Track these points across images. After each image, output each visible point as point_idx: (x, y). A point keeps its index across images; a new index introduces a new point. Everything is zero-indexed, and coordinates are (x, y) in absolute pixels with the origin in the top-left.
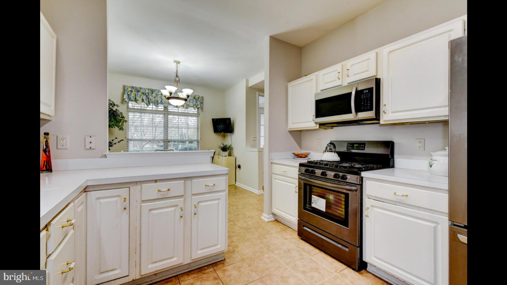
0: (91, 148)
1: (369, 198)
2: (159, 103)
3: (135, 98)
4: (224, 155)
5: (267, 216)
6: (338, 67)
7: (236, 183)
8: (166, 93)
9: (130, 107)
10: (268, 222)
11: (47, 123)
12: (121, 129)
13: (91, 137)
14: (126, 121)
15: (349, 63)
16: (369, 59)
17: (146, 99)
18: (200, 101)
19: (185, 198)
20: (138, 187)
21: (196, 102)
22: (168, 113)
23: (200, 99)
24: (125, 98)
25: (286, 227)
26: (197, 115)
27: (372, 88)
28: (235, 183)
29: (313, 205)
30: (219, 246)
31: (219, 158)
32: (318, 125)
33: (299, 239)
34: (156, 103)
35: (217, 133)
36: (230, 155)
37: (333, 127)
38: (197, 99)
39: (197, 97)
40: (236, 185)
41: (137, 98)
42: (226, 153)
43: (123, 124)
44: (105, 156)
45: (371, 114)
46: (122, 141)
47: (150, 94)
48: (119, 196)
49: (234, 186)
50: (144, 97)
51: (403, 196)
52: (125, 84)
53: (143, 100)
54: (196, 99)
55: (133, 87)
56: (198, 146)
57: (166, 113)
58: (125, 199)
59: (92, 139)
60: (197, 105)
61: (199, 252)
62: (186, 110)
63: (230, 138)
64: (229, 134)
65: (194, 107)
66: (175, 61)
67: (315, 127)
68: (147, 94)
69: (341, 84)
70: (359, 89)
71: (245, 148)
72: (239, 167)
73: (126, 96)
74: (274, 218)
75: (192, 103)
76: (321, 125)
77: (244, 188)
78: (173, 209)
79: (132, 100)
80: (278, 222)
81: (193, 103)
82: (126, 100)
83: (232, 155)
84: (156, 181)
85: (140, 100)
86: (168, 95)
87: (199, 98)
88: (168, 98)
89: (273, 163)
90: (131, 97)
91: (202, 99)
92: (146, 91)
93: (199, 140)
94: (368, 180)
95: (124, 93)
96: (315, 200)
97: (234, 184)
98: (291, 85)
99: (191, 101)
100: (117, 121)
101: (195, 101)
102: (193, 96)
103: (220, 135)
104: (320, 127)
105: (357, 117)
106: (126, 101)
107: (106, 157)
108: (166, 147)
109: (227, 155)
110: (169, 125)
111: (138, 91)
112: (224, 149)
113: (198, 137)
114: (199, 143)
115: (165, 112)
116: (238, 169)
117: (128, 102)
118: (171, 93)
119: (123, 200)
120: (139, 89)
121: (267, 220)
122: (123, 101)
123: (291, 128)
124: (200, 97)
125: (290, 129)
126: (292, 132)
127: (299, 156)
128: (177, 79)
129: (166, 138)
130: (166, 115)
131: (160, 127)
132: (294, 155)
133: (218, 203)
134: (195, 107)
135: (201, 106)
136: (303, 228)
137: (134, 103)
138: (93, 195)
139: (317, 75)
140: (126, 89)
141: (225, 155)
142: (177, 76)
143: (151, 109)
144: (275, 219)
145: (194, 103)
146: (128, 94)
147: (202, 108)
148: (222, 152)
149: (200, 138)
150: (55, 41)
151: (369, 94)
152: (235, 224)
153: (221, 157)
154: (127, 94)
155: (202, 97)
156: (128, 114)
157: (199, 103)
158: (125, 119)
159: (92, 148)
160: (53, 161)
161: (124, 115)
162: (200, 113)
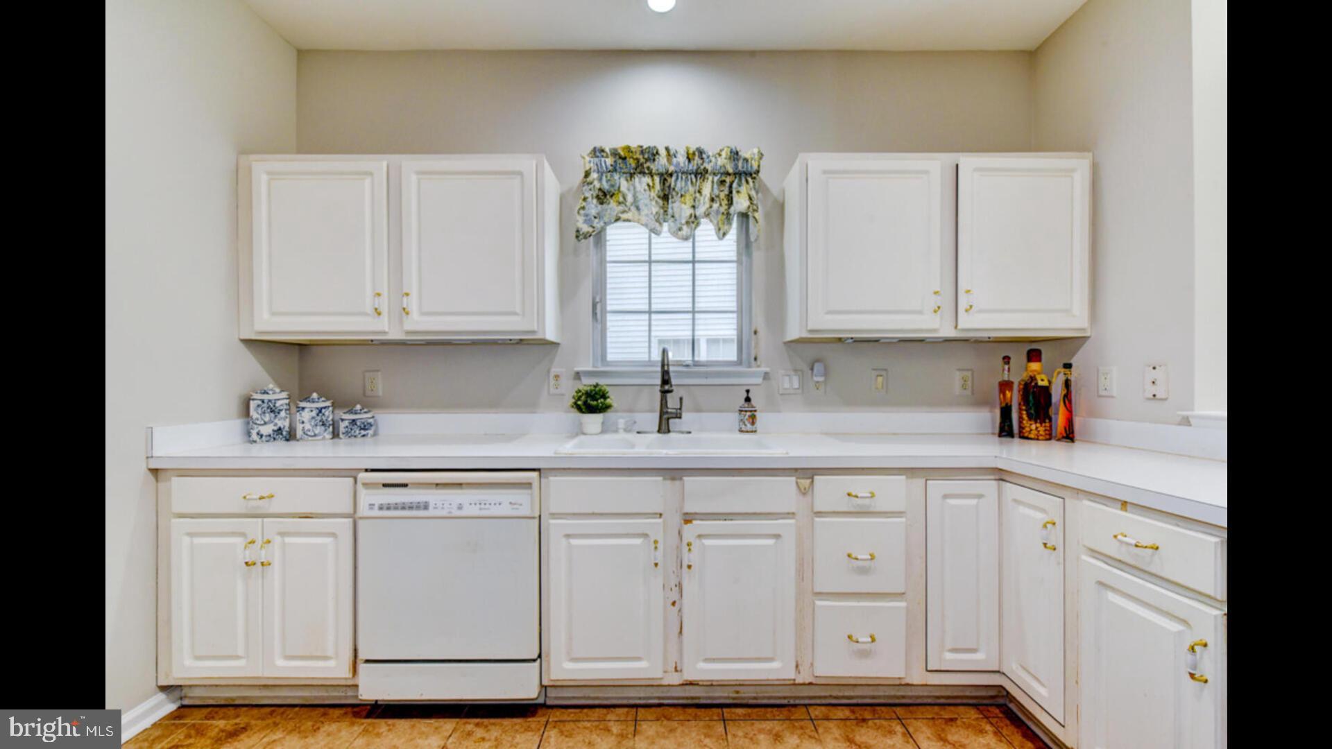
0: (1154, 396)
11: (1083, 344)
13: (1154, 368)
44: (1187, 421)
48: (1044, 511)
58: (1052, 523)
59: (1159, 374)
84: (1124, 505)
107: (1190, 425)
159: (1157, 397)
160: (1077, 421)
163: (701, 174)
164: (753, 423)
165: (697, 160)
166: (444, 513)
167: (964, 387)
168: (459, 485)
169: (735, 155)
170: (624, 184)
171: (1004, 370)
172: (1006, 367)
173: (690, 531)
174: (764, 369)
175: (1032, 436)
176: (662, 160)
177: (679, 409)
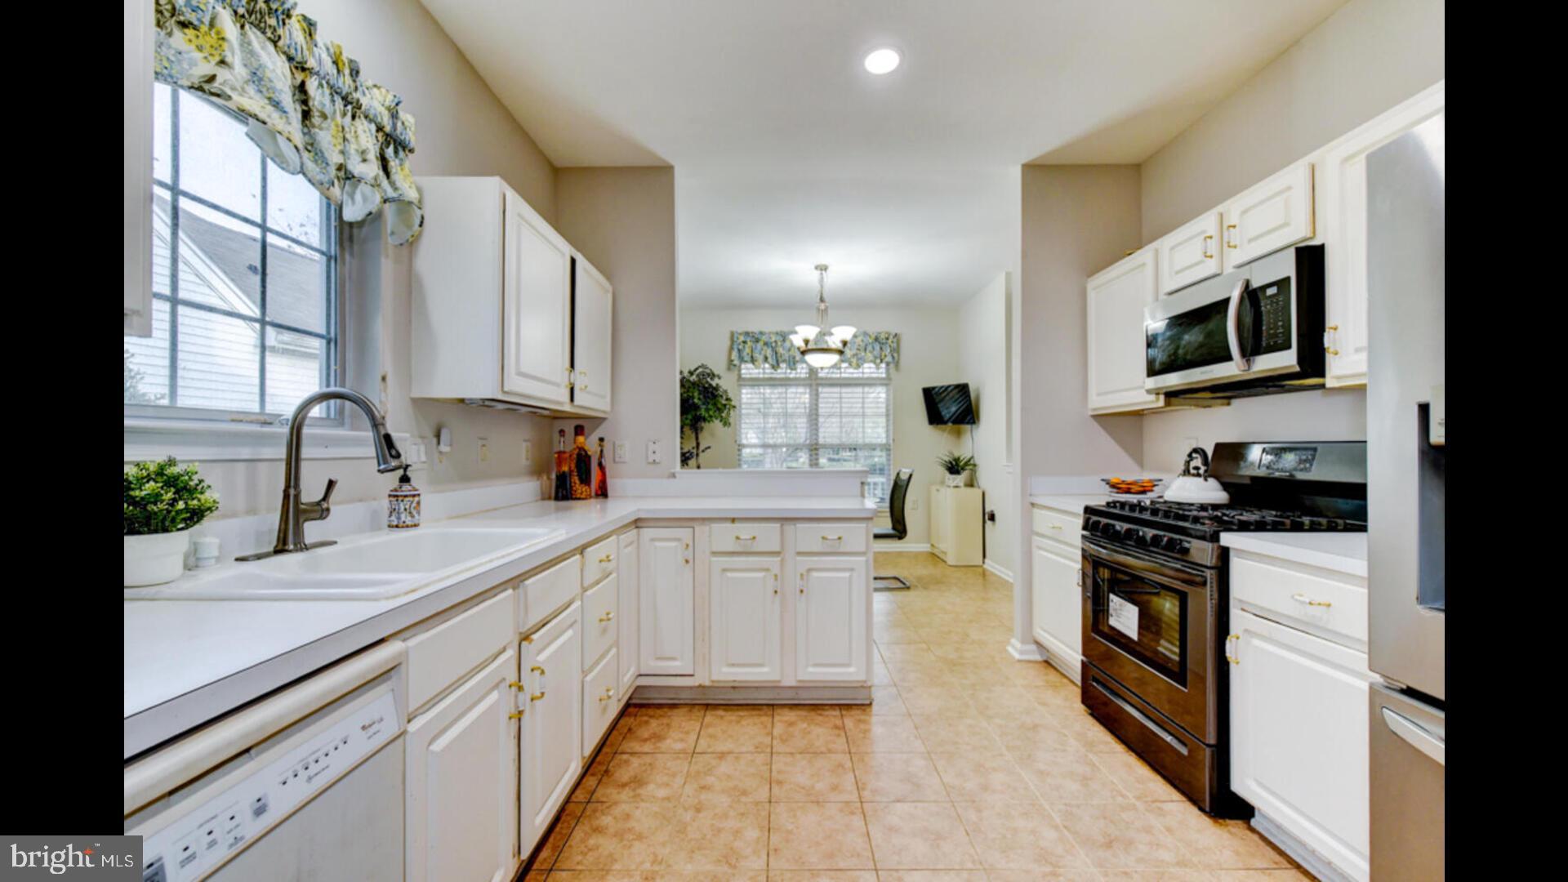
0: (654, 461)
1: (1243, 610)
2: (797, 362)
3: (752, 357)
4: (952, 485)
5: (1018, 645)
6: (1207, 222)
7: (986, 560)
8: (797, 341)
9: (743, 376)
10: (1019, 661)
11: (608, 422)
12: (726, 423)
13: (655, 443)
14: (734, 407)
15: (1233, 208)
16: (1289, 188)
17: (772, 356)
18: (890, 346)
19: (782, 560)
20: (706, 528)
21: (881, 348)
22: (819, 382)
23: (890, 341)
24: (733, 358)
25: (1065, 680)
26: (886, 382)
27: (1288, 279)
28: (984, 562)
29: (1113, 622)
30: (852, 670)
31: (938, 490)
32: (1162, 397)
33: (1085, 714)
34: (792, 363)
35: (938, 424)
36: (971, 484)
37: (1230, 398)
38: (884, 341)
39: (883, 336)
40: (985, 566)
41: (756, 355)
42: (960, 479)
43: (728, 414)
44: (673, 476)
45: (1286, 360)
46: (708, 450)
47: (779, 343)
48: (678, 540)
49: (980, 570)
50: (769, 352)
51: (1310, 603)
52: (734, 329)
53: (766, 359)
54: (879, 343)
55: (747, 334)
56: (889, 460)
57: (814, 382)
58: (687, 545)
59: (656, 447)
60: (883, 357)
61: (811, 669)
62: (856, 371)
63: (970, 439)
64: (968, 427)
65: (875, 363)
66: (816, 268)
67: (1152, 402)
68: (774, 345)
69: (1218, 272)
70: (1255, 284)
71: (1006, 464)
72: (992, 517)
73: (735, 355)
74: (1041, 655)
75: (871, 352)
76: (1171, 395)
77: (1003, 576)
78: (761, 575)
79: (746, 362)
80: (1050, 668)
81: (875, 352)
82: (736, 362)
83: (976, 484)
84: (733, 520)
85: (760, 358)
86: (802, 345)
87: (887, 339)
88: (803, 353)
89: (1037, 505)
90: (745, 354)
91: (895, 340)
92: (770, 338)
93: (889, 445)
94: (1239, 558)
95: (731, 349)
96: (1115, 607)
97: (981, 563)
98: (1093, 283)
99: (870, 348)
100: (719, 409)
101: (877, 347)
102: (873, 336)
103: (944, 431)
104: (1168, 404)
105: (1252, 371)
106: (735, 365)
107: (674, 478)
108: (814, 462)
109: (962, 484)
110: (820, 411)
111: (757, 341)
112: (954, 467)
113: (887, 436)
114: (892, 452)
115: (811, 380)
116: (989, 523)
117: (740, 366)
118: (807, 342)
119: (685, 546)
120: (759, 336)
121: (1017, 656)
122: (731, 365)
123: (1094, 407)
124: (891, 337)
125: (1095, 410)
126: (1106, 419)
127: (1119, 488)
128: (822, 306)
129: (815, 441)
130: (814, 387)
131: (800, 416)
132: (1107, 486)
133: (851, 577)
134: (878, 361)
135: (893, 357)
136: (1091, 682)
137: (750, 365)
138: (647, 533)
139: (1157, 251)
140: (735, 339)
141: (954, 484)
142: (822, 300)
143: (783, 376)
144: (1045, 658)
145: (877, 351)
146: (739, 350)
147: (897, 364)
148: (947, 475)
149: (894, 440)
150: (610, 296)
151: (1281, 299)
152: (929, 649)
153: (943, 490)
154: (736, 350)
155: (896, 335)
156: (740, 391)
157: (889, 351)
158: (733, 403)
159: (656, 461)
161: (731, 395)
162: (892, 376)
167: (527, 459)
171: (560, 442)
172: (562, 439)
175: (583, 496)
177: (318, 503)
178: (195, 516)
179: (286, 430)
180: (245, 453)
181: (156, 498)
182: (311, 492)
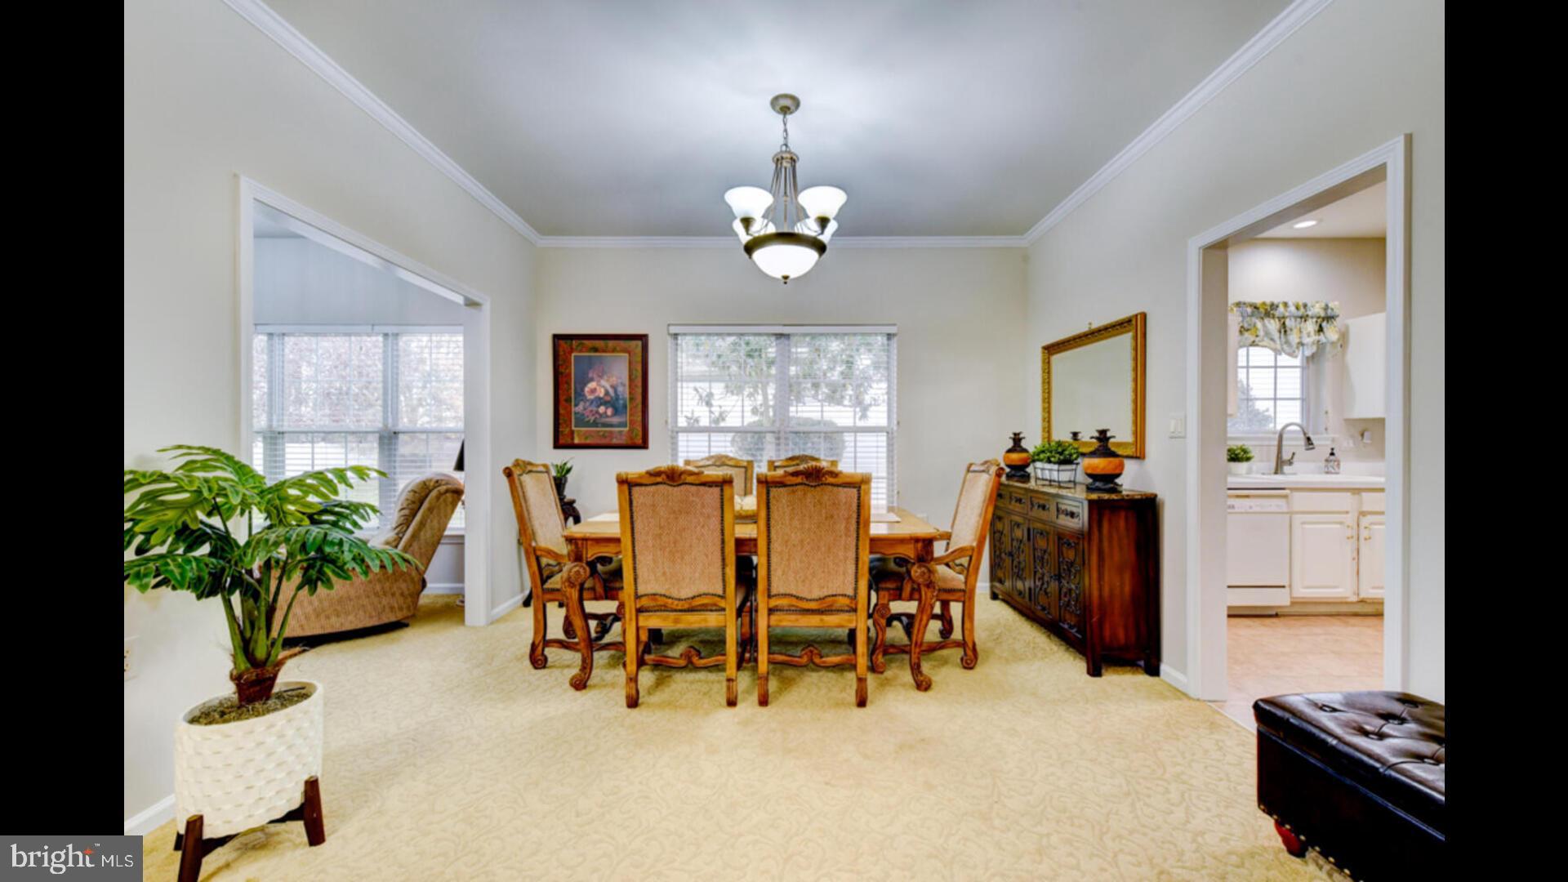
163: (1304, 318)
164: (1339, 468)
165: (1302, 310)
166: (1243, 510)
168: (1247, 496)
169: (1326, 308)
170: (1259, 325)
173: (1365, 521)
174: (1332, 435)
176: (1281, 308)
177: (1289, 460)
178: (1248, 459)
179: (1277, 436)
180: (1266, 443)
181: (1239, 454)
182: (1286, 456)
